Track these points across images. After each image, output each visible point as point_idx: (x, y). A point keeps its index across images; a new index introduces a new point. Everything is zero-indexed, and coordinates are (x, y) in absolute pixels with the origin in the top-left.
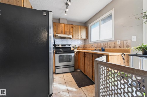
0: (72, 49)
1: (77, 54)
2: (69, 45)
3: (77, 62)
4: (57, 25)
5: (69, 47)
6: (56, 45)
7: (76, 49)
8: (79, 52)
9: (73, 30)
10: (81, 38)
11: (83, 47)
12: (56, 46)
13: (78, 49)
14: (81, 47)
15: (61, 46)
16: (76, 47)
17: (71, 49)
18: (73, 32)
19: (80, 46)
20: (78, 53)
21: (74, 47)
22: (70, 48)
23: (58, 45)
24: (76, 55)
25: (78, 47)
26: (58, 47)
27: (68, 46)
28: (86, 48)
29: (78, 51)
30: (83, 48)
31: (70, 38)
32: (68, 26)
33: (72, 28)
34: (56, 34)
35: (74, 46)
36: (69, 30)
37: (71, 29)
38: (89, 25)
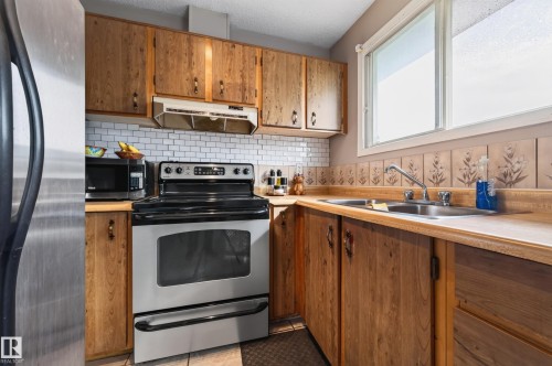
0: (260, 188)
1: (284, 224)
2: (242, 168)
3: (285, 273)
4: (161, 42)
5: (241, 176)
6: (164, 167)
7: (281, 191)
8: (297, 210)
9: (263, 79)
10: (310, 125)
11: (323, 181)
12: (164, 176)
13: (293, 193)
14: (310, 181)
15: (197, 171)
16: (283, 181)
17: (252, 188)
18: (263, 88)
19: (306, 175)
20: (290, 216)
21: (270, 181)
22: (250, 183)
23: (174, 167)
24: (278, 229)
25: (295, 181)
26: (173, 176)
27: (236, 171)
28: (338, 185)
29: (291, 200)
30: (319, 185)
31: (249, 128)
32: (231, 53)
33: (258, 68)
34: (157, 100)
35: (272, 173)
36: (243, 77)
37: (253, 69)
38: (357, 49)
